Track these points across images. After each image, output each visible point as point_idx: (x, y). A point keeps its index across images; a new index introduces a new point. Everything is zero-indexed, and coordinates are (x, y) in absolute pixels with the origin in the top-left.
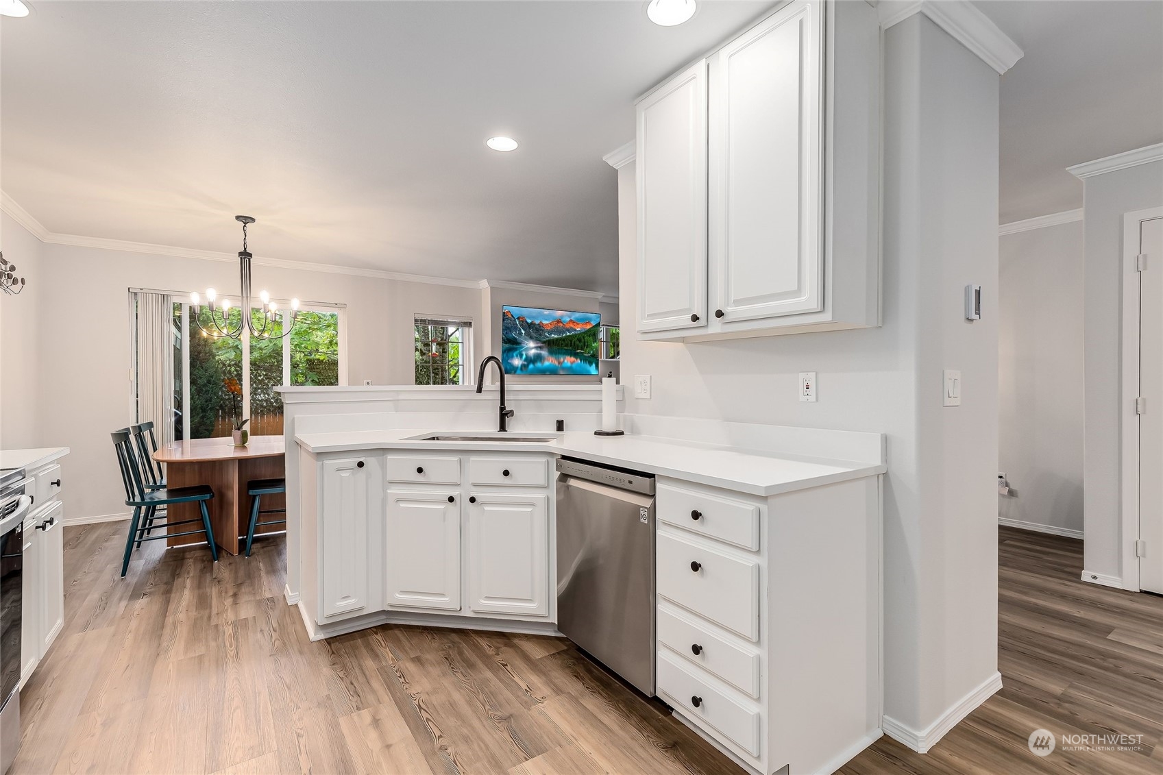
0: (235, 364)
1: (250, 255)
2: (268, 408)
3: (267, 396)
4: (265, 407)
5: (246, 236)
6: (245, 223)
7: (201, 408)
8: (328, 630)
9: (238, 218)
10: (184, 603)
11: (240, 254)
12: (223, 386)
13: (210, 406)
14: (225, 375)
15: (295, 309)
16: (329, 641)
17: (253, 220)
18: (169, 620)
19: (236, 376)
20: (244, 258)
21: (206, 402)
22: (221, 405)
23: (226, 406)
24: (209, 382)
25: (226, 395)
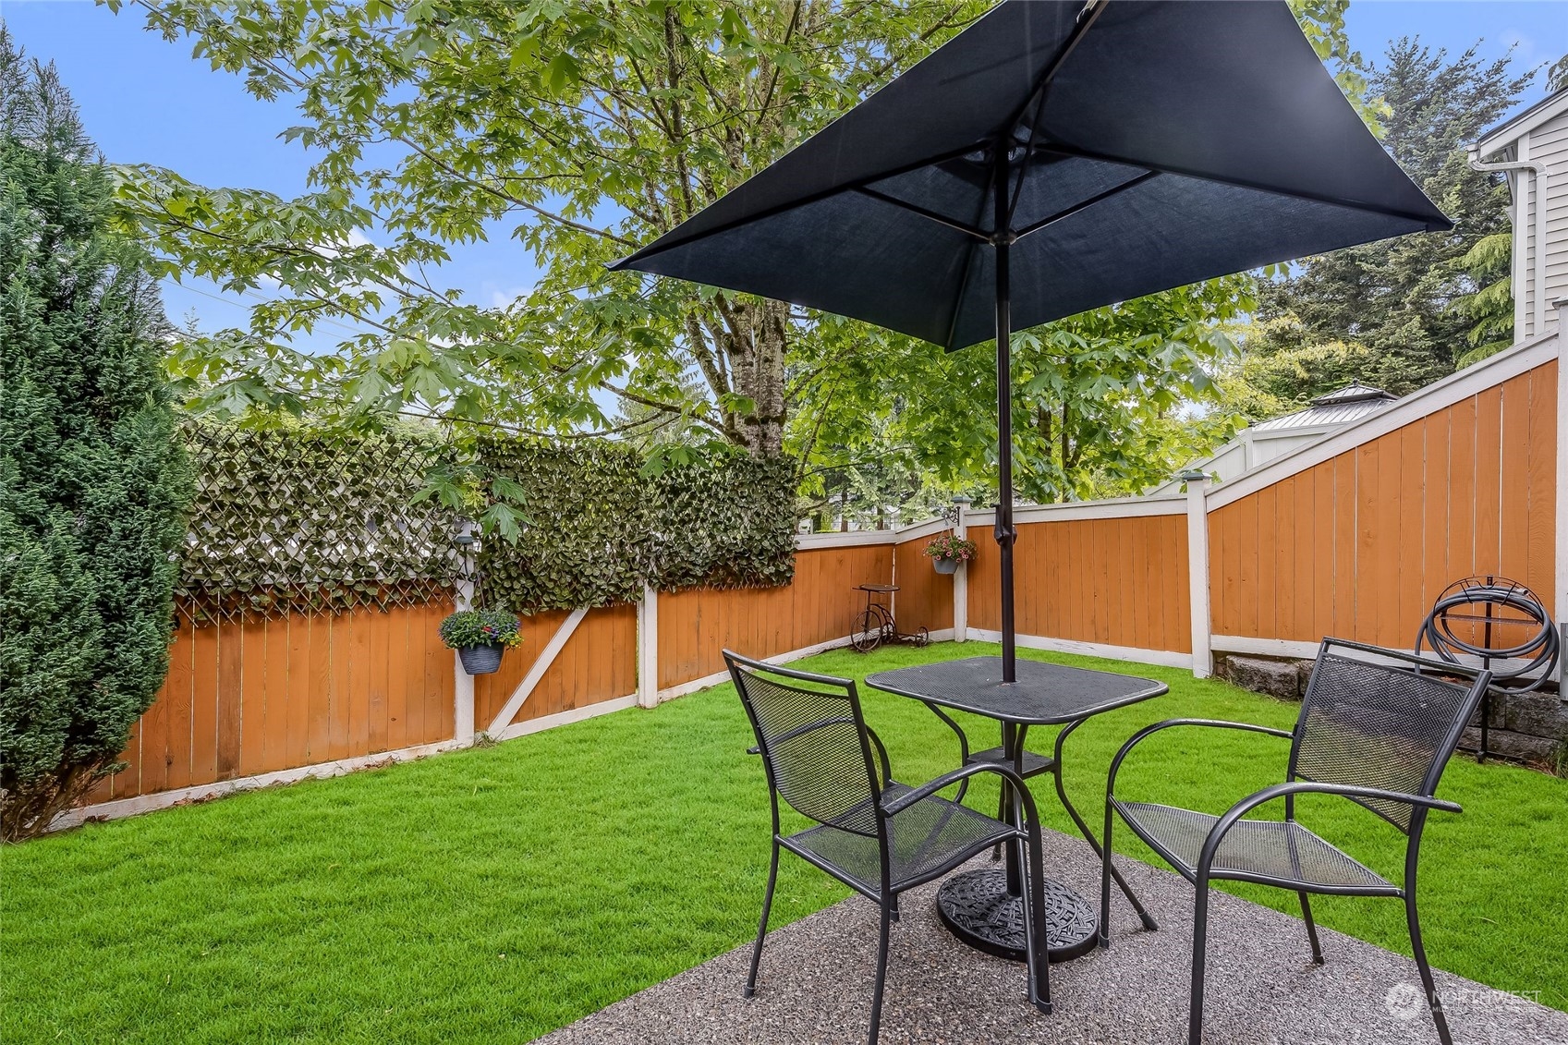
0: (250, 443)
2: (359, 588)
3: (356, 551)
4: (350, 588)
7: (102, 604)
12: (204, 518)
13: (144, 593)
14: (213, 476)
19: (253, 482)
21: (127, 577)
22: (197, 581)
23: (216, 584)
24: (139, 497)
25: (213, 547)
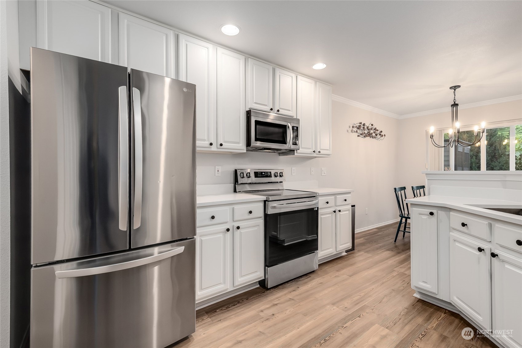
1: (457, 105)
5: (455, 95)
6: (455, 90)
8: (423, 296)
9: (451, 88)
10: (397, 259)
11: (452, 105)
15: (483, 128)
16: (420, 301)
17: (459, 86)
18: (386, 261)
20: (453, 107)
